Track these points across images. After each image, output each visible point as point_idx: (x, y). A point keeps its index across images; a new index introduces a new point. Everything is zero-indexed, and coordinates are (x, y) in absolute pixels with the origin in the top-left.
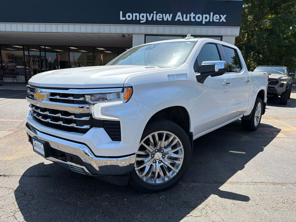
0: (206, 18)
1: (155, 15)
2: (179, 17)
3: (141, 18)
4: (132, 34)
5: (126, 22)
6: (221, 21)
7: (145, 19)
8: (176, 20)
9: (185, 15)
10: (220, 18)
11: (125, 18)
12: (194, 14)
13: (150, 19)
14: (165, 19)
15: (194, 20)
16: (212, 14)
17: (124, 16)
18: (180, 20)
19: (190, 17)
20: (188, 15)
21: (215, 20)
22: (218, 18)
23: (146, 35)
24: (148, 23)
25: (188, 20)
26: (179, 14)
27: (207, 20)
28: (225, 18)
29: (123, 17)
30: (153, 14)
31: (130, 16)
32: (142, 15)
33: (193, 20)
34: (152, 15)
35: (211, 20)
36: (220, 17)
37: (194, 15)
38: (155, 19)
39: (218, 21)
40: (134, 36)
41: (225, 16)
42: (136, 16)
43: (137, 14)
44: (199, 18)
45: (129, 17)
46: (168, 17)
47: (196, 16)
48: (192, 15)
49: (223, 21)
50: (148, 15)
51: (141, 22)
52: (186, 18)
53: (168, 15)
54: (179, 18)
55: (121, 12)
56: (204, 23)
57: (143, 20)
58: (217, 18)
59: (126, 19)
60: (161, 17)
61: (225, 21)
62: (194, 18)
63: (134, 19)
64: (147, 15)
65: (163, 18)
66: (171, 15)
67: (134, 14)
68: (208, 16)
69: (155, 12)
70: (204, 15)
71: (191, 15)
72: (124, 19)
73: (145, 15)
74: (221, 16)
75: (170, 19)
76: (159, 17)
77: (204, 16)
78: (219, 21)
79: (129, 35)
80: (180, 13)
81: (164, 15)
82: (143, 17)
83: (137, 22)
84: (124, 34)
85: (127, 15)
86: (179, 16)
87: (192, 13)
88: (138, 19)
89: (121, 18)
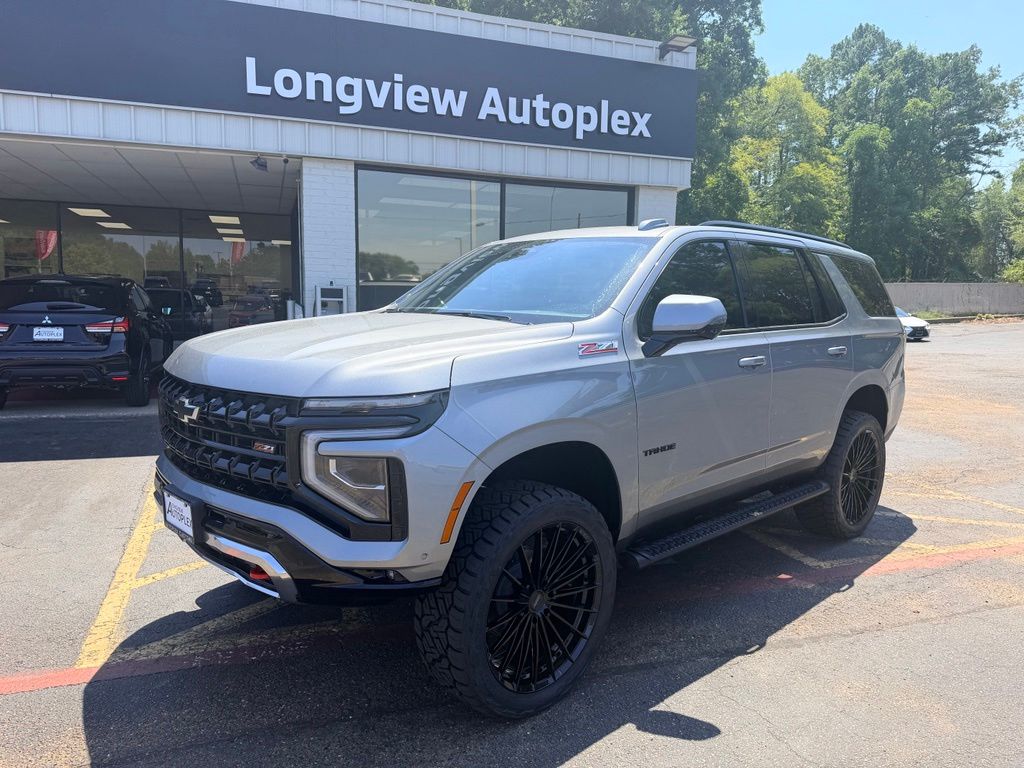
0: (587, 118)
1: (399, 88)
2: (492, 104)
3: (343, 96)
4: (301, 158)
5: (273, 106)
6: (635, 133)
7: (357, 99)
8: (482, 116)
9: (513, 101)
10: (634, 123)
11: (270, 88)
12: (545, 100)
13: (379, 102)
14: (441, 110)
15: (545, 123)
16: (605, 104)
17: (264, 78)
18: (496, 116)
19: (533, 110)
20: (526, 103)
21: (617, 130)
22: (627, 121)
23: (359, 166)
24: (369, 116)
25: (526, 119)
26: (492, 93)
27: (592, 127)
28: (647, 125)
29: (258, 83)
30: (389, 84)
31: (290, 82)
32: (343, 81)
33: (543, 122)
34: (386, 86)
35: (604, 129)
36: (632, 117)
37: (547, 105)
38: (398, 105)
39: (625, 132)
40: (307, 167)
41: (647, 116)
42: (319, 85)
43: (325, 78)
44: (563, 115)
46: (452, 102)
47: (551, 108)
48: (540, 103)
49: (641, 133)
50: (370, 84)
51: (343, 110)
52: (520, 113)
53: (449, 94)
54: (493, 111)
55: (251, 63)
56: (580, 135)
57: (352, 104)
58: (621, 122)
59: (274, 90)
60: (425, 98)
61: (647, 134)
62: (547, 114)
63: (311, 95)
64: (364, 85)
65: (431, 104)
66: (463, 95)
67: (311, 78)
68: (592, 111)
69: (398, 77)
70: (578, 107)
71: (535, 104)
72: (266, 91)
73: (357, 83)
74: (636, 115)
75: (458, 111)
76: (416, 98)
77: (581, 110)
78: (630, 132)
79: (286, 161)
80: (496, 90)
81: (435, 91)
82: (349, 90)
83: (324, 111)
84: (263, 154)
85: (280, 75)
87: (540, 97)
88: (328, 97)
89: (253, 88)
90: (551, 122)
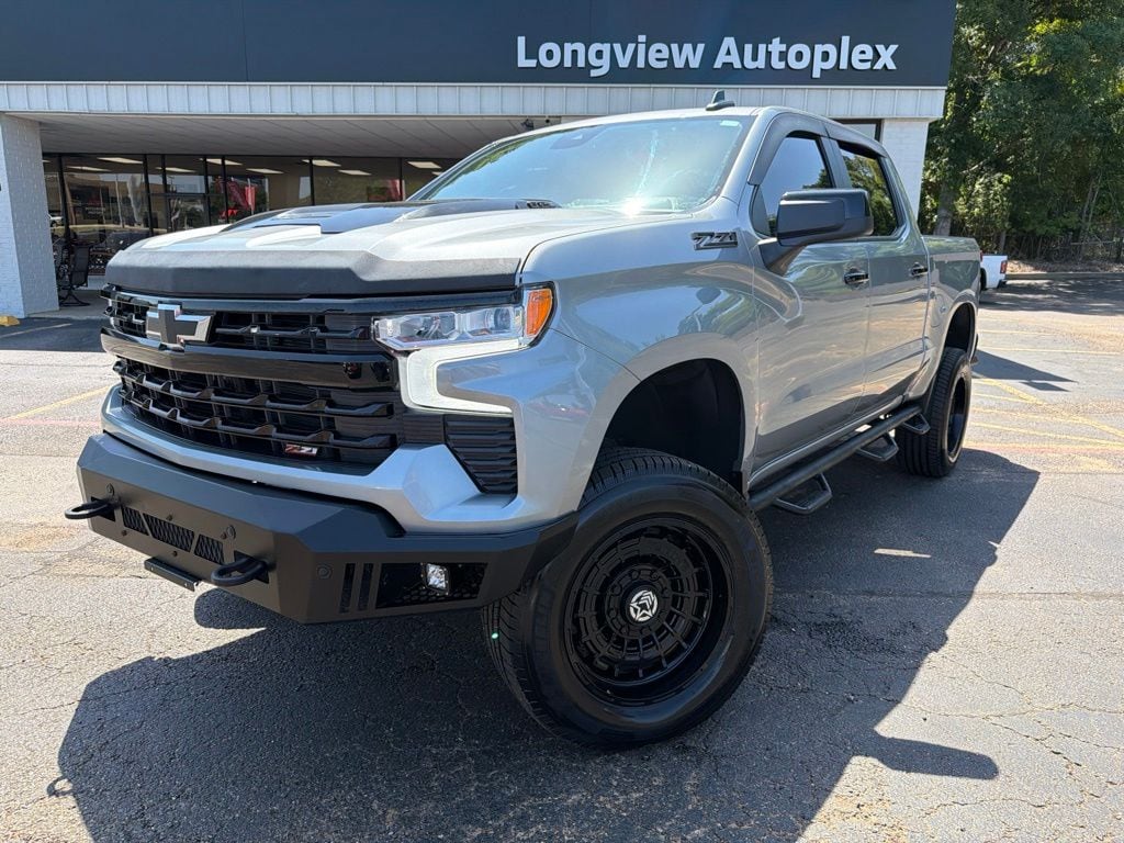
0: (826, 56)
1: (642, 48)
3: (593, 61)
4: (559, 117)
5: (539, 75)
6: (878, 66)
7: (606, 62)
8: (718, 65)
9: (748, 48)
10: (877, 55)
11: (535, 61)
12: (781, 43)
13: (624, 62)
14: (679, 64)
15: (782, 65)
16: (846, 40)
17: (532, 53)
18: (732, 64)
19: (769, 54)
20: (762, 48)
21: (857, 65)
22: (869, 55)
24: (616, 75)
25: (761, 63)
26: (729, 42)
27: (830, 64)
28: (893, 57)
29: (526, 58)
30: (634, 45)
31: (552, 54)
32: (595, 47)
33: (778, 64)
34: (631, 47)
35: (844, 65)
36: (875, 50)
37: (783, 47)
38: (641, 64)
39: (867, 66)
41: (893, 48)
42: (575, 53)
43: (580, 47)
44: (799, 56)
45: (550, 55)
46: (689, 56)
47: (788, 49)
48: (777, 46)
49: (885, 66)
50: (617, 47)
51: (594, 73)
52: (755, 58)
53: (688, 47)
54: (728, 59)
55: (521, 41)
56: (816, 74)
57: (601, 67)
58: (863, 57)
59: (538, 62)
60: (665, 54)
61: (891, 66)
62: (783, 56)
63: (568, 63)
64: (612, 48)
65: (670, 60)
66: (701, 47)
67: (569, 47)
68: (831, 48)
69: (642, 38)
70: (816, 46)
71: (770, 48)
72: (532, 63)
73: (606, 48)
74: (880, 48)
75: (695, 64)
76: (657, 55)
77: (819, 49)
78: (873, 65)
79: (546, 121)
80: (732, 39)
81: (675, 47)
82: (599, 54)
83: (576, 75)
84: (528, 116)
85: (543, 49)
86: (728, 52)
87: (776, 41)
88: (581, 63)
89: (523, 62)
90: (787, 64)
